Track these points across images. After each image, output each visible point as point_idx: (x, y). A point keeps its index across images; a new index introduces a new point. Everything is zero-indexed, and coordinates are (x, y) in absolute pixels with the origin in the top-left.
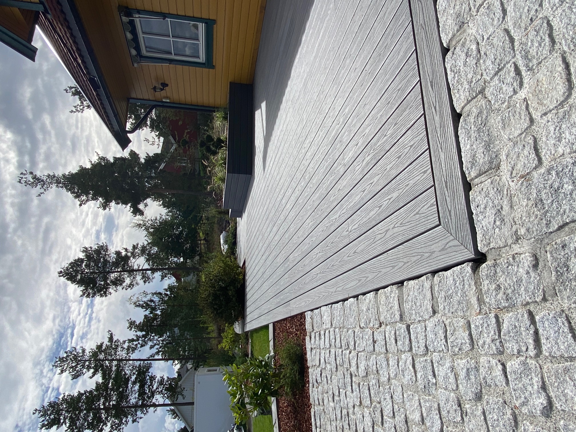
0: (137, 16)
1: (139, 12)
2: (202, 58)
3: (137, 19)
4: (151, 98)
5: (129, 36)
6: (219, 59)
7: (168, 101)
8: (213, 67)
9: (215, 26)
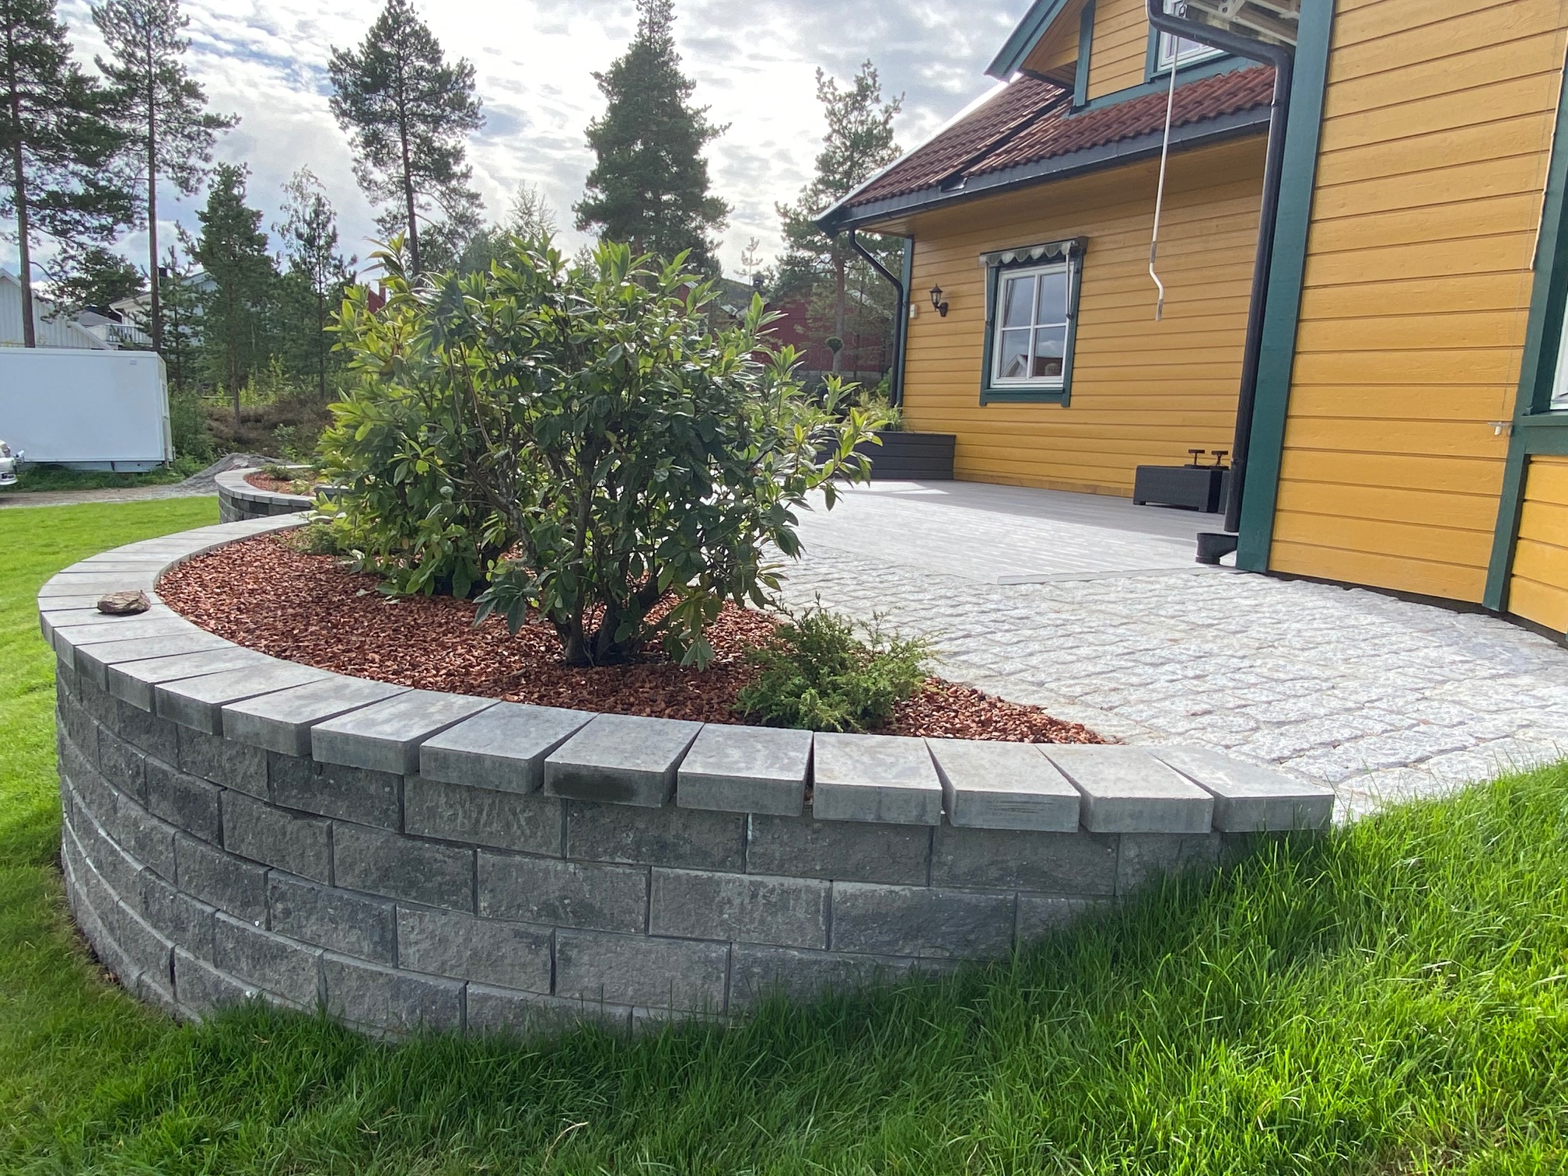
0: (1072, 268)
1: (1079, 272)
2: (999, 383)
3: (1067, 268)
4: (914, 281)
5: (1037, 252)
6: (997, 412)
7: (912, 315)
8: (983, 403)
9: (1059, 406)
